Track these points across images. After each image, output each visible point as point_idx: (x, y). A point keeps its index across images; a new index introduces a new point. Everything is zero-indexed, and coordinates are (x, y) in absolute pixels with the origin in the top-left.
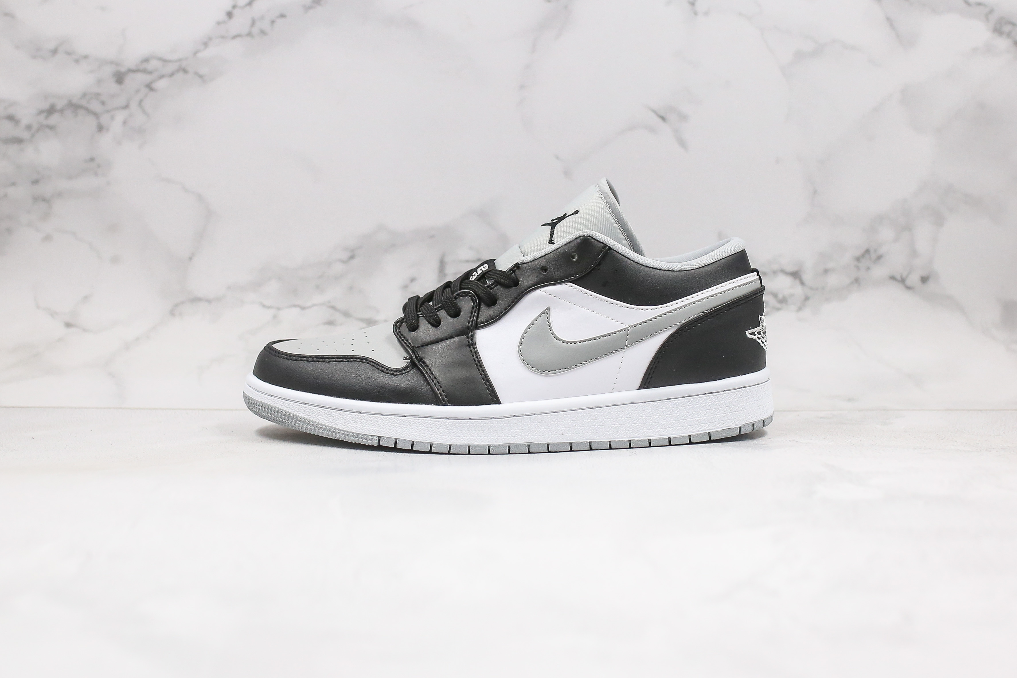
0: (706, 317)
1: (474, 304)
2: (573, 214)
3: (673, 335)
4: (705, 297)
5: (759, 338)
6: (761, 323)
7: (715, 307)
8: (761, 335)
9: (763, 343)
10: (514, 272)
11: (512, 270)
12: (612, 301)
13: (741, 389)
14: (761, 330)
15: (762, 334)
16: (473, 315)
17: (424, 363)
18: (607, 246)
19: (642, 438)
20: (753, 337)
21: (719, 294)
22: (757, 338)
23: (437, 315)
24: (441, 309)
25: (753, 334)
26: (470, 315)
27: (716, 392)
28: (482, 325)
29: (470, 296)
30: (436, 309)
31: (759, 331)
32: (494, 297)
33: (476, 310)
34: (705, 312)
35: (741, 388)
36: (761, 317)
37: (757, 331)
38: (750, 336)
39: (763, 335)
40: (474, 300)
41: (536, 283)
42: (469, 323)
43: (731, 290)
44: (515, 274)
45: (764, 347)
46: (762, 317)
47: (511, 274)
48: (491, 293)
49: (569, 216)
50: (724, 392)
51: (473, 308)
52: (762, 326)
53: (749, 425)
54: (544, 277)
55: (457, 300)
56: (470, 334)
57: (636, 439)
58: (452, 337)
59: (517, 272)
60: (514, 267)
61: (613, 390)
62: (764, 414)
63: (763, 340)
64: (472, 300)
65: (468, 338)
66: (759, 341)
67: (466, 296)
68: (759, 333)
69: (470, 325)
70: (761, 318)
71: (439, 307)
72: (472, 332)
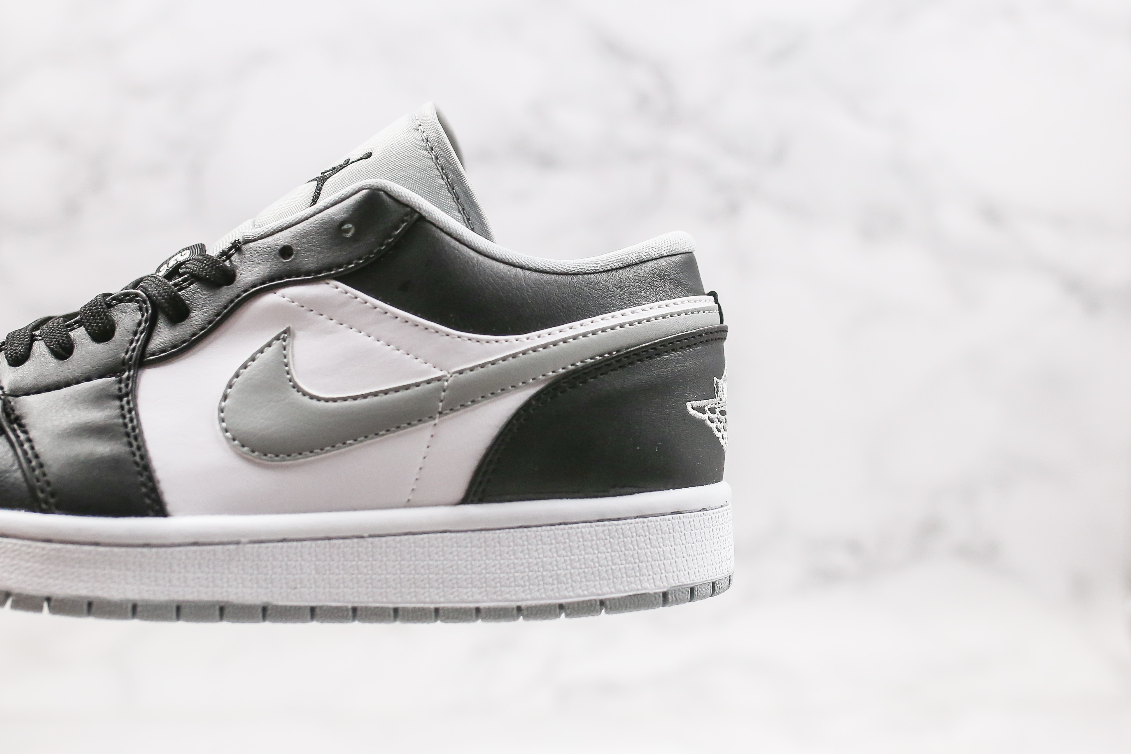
0: (607, 365)
1: (143, 316)
2: (361, 159)
3: (536, 397)
4: (608, 325)
5: (712, 421)
6: (717, 393)
7: (627, 348)
8: (716, 415)
9: (719, 431)
10: (229, 257)
11: (226, 254)
12: (415, 321)
13: (670, 516)
14: (716, 406)
15: (718, 413)
16: (137, 338)
17: (21, 426)
18: (416, 211)
19: (463, 605)
20: (700, 415)
21: (636, 323)
22: (707, 419)
23: (68, 337)
24: (80, 326)
25: (702, 410)
26: (131, 337)
27: (619, 519)
28: (153, 359)
29: (137, 302)
30: (68, 326)
31: (713, 406)
32: (185, 303)
33: (144, 329)
34: (606, 355)
35: (672, 513)
36: (718, 380)
37: (709, 406)
38: (692, 412)
39: (720, 415)
40: (144, 310)
41: (268, 278)
42: (127, 353)
43: (662, 318)
44: (231, 261)
45: (721, 439)
46: (721, 382)
47: (224, 261)
48: (179, 297)
49: (353, 162)
50: (637, 520)
51: (139, 324)
52: (719, 398)
53: (682, 590)
54: (285, 266)
55: (113, 310)
56: (127, 374)
57: (450, 605)
58: (88, 379)
59: (235, 258)
60: (230, 249)
61: (409, 504)
62: (714, 570)
63: (720, 426)
64: (140, 309)
65: (120, 382)
66: (712, 426)
67: (130, 301)
68: (713, 411)
69: (127, 356)
70: (717, 383)
71: (75, 322)
72: (129, 371)
